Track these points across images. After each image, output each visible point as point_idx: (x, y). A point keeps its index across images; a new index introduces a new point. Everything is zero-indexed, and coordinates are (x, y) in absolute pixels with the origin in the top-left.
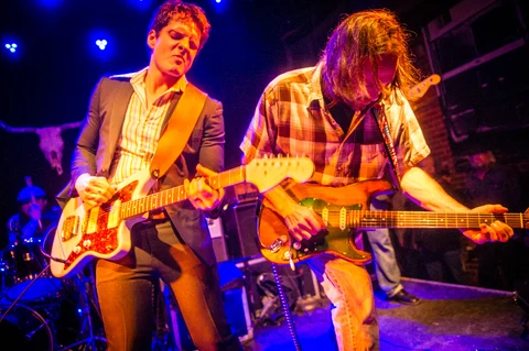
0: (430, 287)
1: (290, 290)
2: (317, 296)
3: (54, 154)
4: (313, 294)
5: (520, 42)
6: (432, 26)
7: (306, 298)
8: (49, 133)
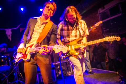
0: (98, 70)
1: (65, 70)
2: (72, 72)
3: (9, 35)
4: (71, 71)
5: (120, 14)
6: (100, 9)
7: (69, 72)
8: (8, 30)
